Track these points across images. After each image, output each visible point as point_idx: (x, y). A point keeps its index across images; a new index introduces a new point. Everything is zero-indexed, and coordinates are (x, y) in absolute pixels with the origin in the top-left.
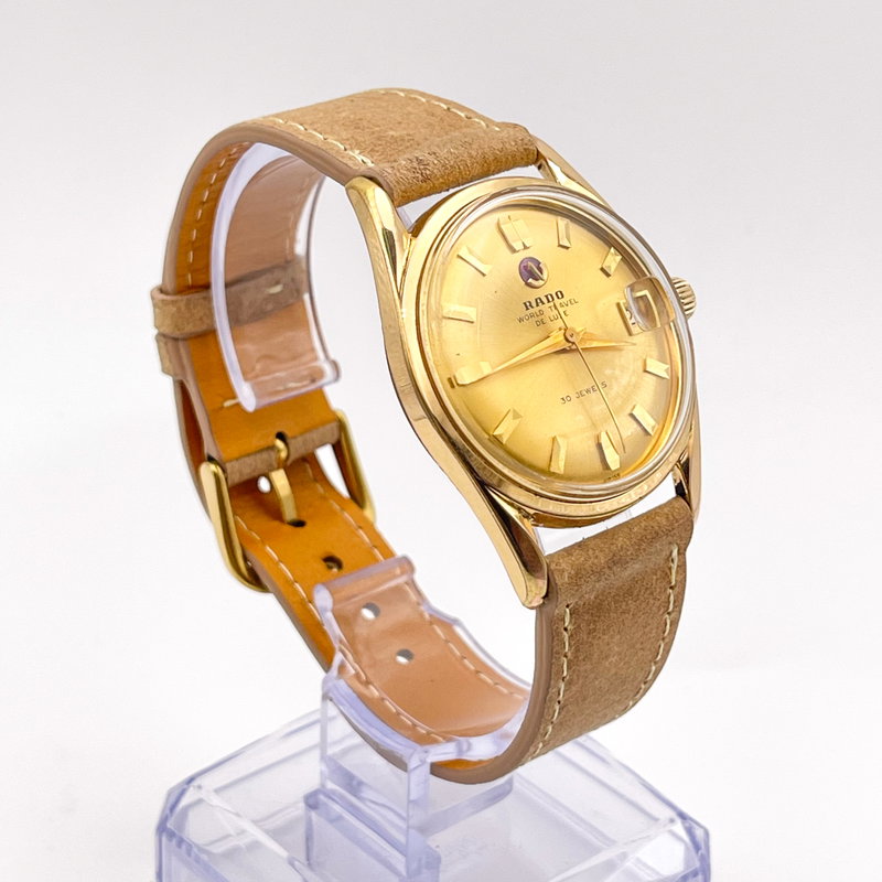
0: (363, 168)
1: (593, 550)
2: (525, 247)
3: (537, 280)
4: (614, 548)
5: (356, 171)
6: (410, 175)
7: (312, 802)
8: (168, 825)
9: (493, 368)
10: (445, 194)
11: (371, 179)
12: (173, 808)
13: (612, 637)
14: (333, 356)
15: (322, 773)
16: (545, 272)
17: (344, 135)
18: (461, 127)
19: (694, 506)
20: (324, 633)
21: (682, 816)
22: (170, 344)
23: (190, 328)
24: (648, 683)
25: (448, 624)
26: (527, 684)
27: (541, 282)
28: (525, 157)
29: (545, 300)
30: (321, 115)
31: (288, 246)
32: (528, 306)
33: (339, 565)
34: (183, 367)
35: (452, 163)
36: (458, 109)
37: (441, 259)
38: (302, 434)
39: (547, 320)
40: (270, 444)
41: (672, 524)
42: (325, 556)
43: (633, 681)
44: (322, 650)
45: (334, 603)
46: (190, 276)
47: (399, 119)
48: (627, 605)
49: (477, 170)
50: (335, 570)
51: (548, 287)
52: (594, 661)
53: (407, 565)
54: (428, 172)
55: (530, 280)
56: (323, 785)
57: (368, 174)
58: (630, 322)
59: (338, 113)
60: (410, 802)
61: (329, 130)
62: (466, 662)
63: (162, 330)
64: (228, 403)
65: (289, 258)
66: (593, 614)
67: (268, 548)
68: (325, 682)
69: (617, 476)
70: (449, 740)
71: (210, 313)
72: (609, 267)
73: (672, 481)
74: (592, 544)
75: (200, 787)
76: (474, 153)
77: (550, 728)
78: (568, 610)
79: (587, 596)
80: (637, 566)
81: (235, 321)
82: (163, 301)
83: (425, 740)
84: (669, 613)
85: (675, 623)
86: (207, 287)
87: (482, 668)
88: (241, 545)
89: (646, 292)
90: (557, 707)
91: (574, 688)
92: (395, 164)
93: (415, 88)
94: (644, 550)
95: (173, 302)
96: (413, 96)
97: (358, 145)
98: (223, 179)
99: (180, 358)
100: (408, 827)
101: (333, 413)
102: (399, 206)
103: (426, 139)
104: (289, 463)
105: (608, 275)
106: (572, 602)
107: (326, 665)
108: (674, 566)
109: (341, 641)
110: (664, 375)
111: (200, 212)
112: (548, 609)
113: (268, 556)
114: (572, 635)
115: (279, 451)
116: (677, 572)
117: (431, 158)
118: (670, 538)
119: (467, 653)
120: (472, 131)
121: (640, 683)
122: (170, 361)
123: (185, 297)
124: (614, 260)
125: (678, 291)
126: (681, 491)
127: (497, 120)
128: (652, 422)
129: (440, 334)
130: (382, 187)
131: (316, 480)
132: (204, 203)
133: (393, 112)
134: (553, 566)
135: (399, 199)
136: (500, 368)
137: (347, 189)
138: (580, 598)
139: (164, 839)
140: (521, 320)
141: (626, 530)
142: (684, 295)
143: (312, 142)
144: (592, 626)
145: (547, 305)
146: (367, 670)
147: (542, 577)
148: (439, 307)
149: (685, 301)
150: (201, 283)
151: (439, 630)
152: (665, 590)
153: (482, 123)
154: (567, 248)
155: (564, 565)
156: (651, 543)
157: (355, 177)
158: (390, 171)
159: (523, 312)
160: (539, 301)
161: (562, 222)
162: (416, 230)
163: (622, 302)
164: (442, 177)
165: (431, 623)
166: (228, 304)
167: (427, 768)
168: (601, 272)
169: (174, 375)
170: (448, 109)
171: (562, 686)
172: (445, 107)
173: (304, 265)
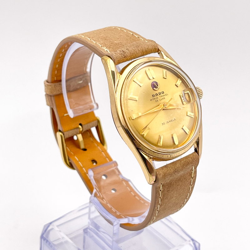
0: (107, 53)
1: (170, 168)
2: (153, 78)
3: (156, 88)
4: (176, 167)
5: (104, 53)
6: (120, 56)
7: (85, 231)
8: (44, 236)
9: (142, 114)
10: (130, 61)
11: (109, 57)
12: (45, 231)
13: (174, 192)
14: (96, 102)
15: (89, 223)
16: (159, 86)
17: (102, 42)
18: (136, 41)
19: (200, 155)
20: (91, 183)
21: (193, 240)
22: (49, 97)
23: (55, 93)
24: (184, 204)
25: (127, 181)
26: (149, 200)
27: (157, 89)
28: (155, 50)
29: (158, 94)
30: (95, 35)
31: (85, 69)
32: (153, 96)
33: (96, 163)
34: (53, 104)
35: (133, 52)
36: (136, 35)
37: (128, 82)
38: (87, 124)
39: (159, 100)
40: (77, 127)
41: (193, 160)
42: (92, 160)
43: (180, 204)
44: (90, 188)
45: (94, 174)
46: (55, 78)
47: (118, 37)
48: (179, 183)
49: (140, 54)
50: (95, 164)
51: (160, 90)
52: (169, 199)
53: (116, 164)
54: (126, 55)
55: (154, 88)
56: (89, 226)
57: (108, 55)
58: (183, 101)
59: (100, 34)
60: (113, 233)
61: (97, 40)
62: (132, 193)
63: (47, 93)
64: (65, 115)
65: (85, 73)
66: (168, 186)
67: (76, 157)
68: (90, 198)
69: (177, 146)
70: (126, 217)
71: (61, 89)
72: (178, 84)
73: (194, 147)
74: (169, 166)
75: (53, 225)
76: (139, 49)
77: (155, 218)
78: (161, 185)
79: (167, 181)
80: (182, 172)
81: (68, 91)
82: (47, 85)
83: (119, 217)
84: (191, 185)
85: (193, 188)
86: (60, 81)
87: (136, 195)
88: (68, 156)
89: (188, 92)
90: (157, 212)
91: (162, 207)
92: (116, 52)
93: (123, 27)
94: (185, 168)
95: (50, 85)
96: (122, 30)
97: (105, 45)
98: (66, 51)
99: (52, 101)
100: (113, 241)
101: (96, 118)
102: (117, 65)
103: (126, 44)
104: (83, 132)
105: (177, 87)
106: (163, 183)
107: (91, 193)
108: (193, 172)
109: (96, 186)
110: (192, 116)
111: (59, 60)
112: (156, 184)
113: (75, 159)
114: (162, 192)
115: (80, 129)
116: (194, 173)
117: (127, 51)
118: (192, 164)
119: (132, 190)
120: (139, 42)
121: (182, 204)
122: (49, 101)
123: (54, 84)
124: (179, 82)
125: (198, 91)
126: (196, 151)
127: (147, 39)
128: (188, 131)
129: (127, 105)
130: (112, 59)
131: (90, 137)
132: (60, 57)
133: (116, 35)
134: (157, 173)
135: (117, 63)
136: (144, 114)
137: (102, 59)
138: (165, 182)
139: (42, 240)
140: (151, 100)
141: (179, 162)
142: (199, 92)
143: (92, 44)
144: (168, 189)
145: (159, 96)
146: (103, 195)
147: (154, 176)
148: (127, 96)
149: (200, 94)
150: (59, 80)
151: (124, 183)
152: (190, 179)
153: (143, 39)
154: (166, 79)
155: (161, 172)
156: (186, 166)
157: (104, 55)
158: (114, 54)
159: (152, 98)
160: (157, 95)
161: (165, 70)
162: (122, 72)
163: (181, 95)
164: (130, 56)
165: (122, 181)
166: (66, 86)
167: (119, 225)
168: (175, 86)
169: (50, 106)
170: (133, 34)
171: (159, 206)
172: (132, 34)
173: (89, 75)
